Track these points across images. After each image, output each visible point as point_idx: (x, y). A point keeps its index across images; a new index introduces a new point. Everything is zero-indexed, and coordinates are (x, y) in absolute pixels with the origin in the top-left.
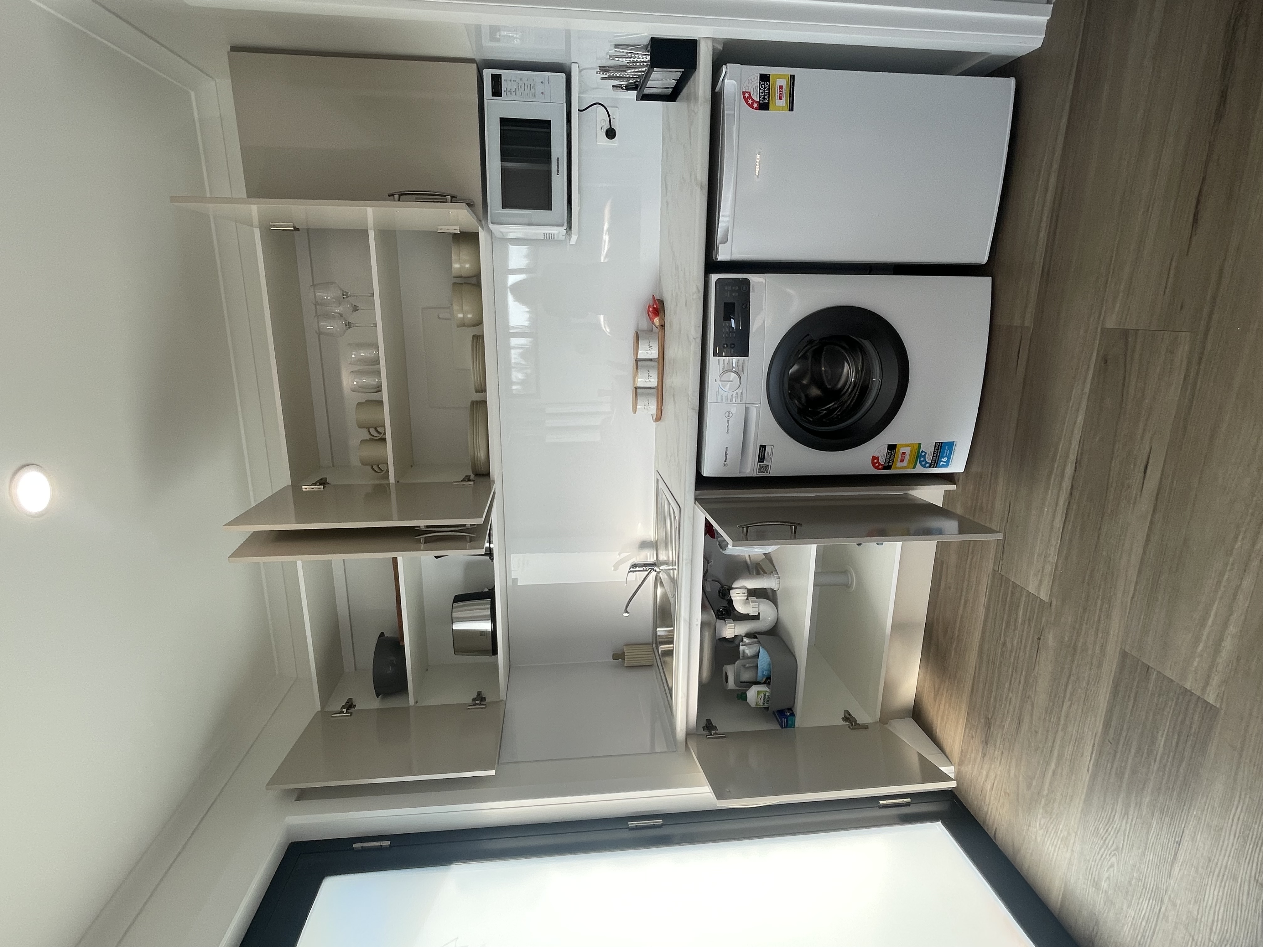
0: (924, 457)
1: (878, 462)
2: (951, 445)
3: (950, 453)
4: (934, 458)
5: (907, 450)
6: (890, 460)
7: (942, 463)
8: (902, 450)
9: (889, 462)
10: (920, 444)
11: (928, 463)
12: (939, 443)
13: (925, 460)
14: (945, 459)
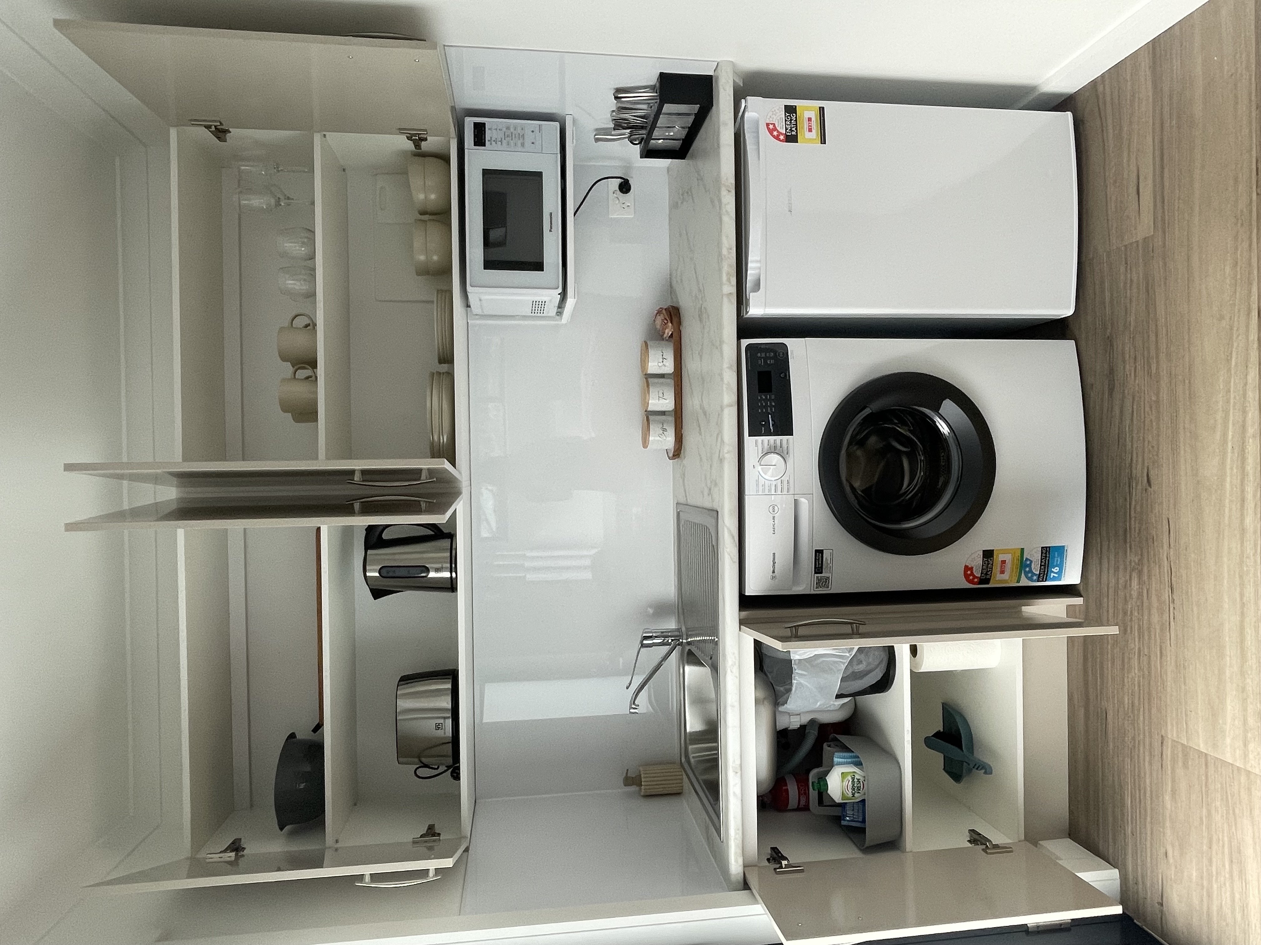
0: (1030, 566)
1: (972, 574)
2: (1061, 550)
3: (1062, 562)
4: (1042, 567)
5: (1008, 557)
6: (987, 572)
7: (1052, 574)
8: (1001, 557)
9: (986, 574)
10: (1022, 550)
11: (1035, 575)
12: (1046, 547)
13: (1031, 571)
14: (1056, 570)
